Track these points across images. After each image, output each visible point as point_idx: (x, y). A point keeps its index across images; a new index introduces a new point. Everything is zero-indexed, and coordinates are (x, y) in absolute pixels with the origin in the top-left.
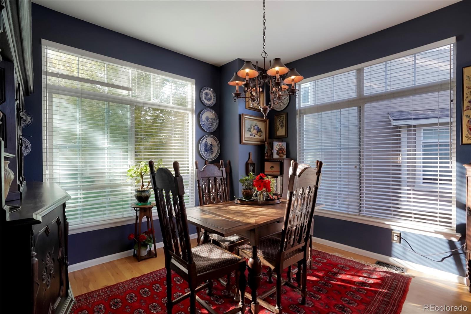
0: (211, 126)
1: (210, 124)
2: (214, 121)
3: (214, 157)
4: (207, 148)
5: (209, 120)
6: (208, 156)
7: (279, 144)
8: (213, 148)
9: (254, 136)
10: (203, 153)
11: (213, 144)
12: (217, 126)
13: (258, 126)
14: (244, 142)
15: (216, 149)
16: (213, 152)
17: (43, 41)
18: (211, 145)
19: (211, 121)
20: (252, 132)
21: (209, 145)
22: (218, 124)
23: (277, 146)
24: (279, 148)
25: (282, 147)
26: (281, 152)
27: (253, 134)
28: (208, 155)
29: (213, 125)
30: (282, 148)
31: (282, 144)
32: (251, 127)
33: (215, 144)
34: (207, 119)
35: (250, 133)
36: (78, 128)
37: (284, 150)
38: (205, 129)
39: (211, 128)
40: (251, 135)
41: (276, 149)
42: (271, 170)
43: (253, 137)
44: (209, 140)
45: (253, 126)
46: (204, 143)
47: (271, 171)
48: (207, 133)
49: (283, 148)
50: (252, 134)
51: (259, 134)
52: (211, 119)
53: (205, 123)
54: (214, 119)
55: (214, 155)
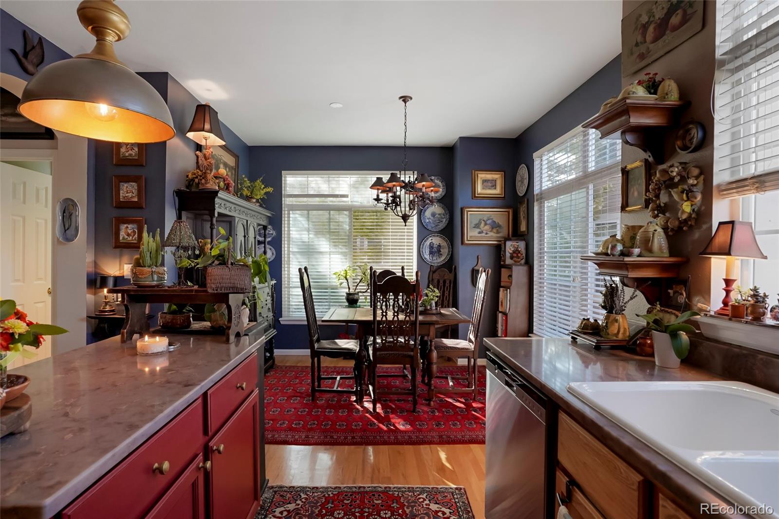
0: (439, 223)
1: (438, 221)
2: (443, 217)
3: (443, 260)
4: (433, 250)
5: (436, 216)
6: (434, 260)
7: (514, 243)
8: (441, 250)
9: (487, 234)
10: (427, 256)
11: (441, 245)
12: (447, 222)
13: (494, 220)
14: (466, 242)
15: (445, 251)
16: (441, 254)
17: (283, 172)
18: (438, 246)
19: (439, 216)
20: (482, 229)
21: (435, 246)
22: (448, 220)
23: (511, 248)
24: (513, 249)
25: (518, 248)
26: (516, 255)
27: (484, 232)
28: (434, 258)
29: (442, 222)
30: (518, 250)
31: (517, 244)
32: (481, 222)
33: (444, 244)
34: (433, 215)
35: (479, 230)
36: (305, 237)
37: (520, 253)
38: (430, 228)
39: (438, 225)
40: (480, 233)
41: (508, 251)
42: (508, 280)
43: (483, 235)
44: (436, 240)
45: (484, 220)
46: (428, 244)
47: (508, 282)
48: (432, 232)
49: (520, 249)
50: (482, 231)
51: (495, 230)
52: (439, 214)
53: (430, 220)
54: (444, 215)
55: (442, 259)
